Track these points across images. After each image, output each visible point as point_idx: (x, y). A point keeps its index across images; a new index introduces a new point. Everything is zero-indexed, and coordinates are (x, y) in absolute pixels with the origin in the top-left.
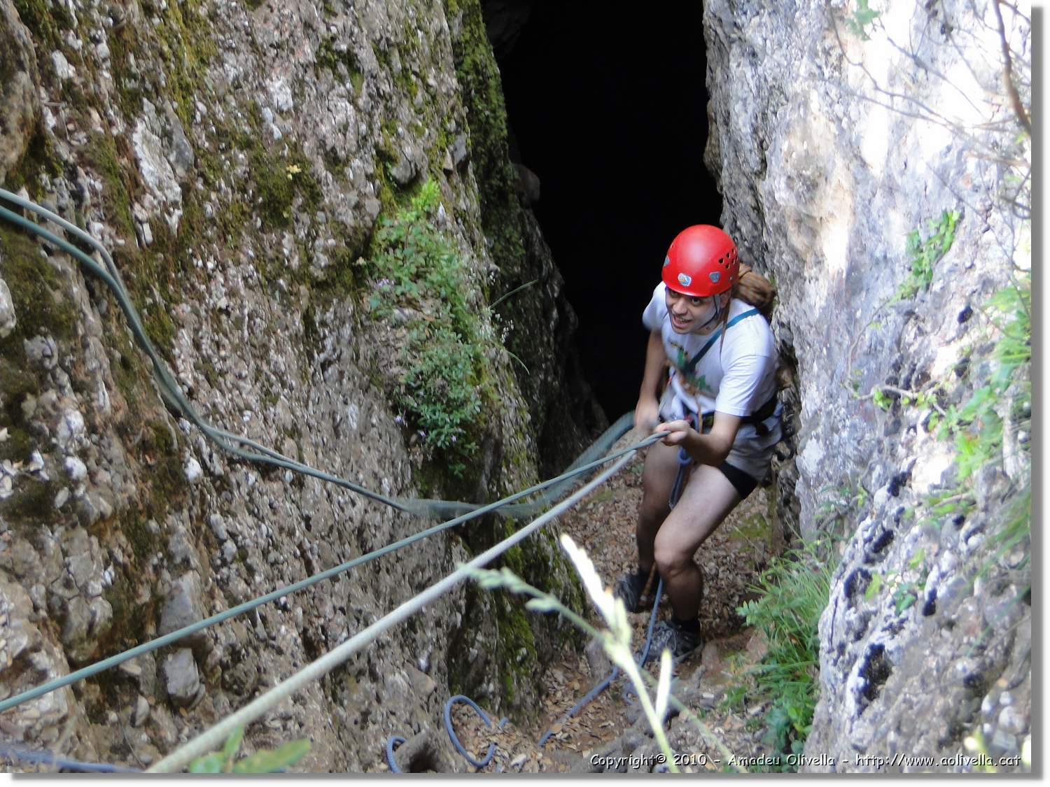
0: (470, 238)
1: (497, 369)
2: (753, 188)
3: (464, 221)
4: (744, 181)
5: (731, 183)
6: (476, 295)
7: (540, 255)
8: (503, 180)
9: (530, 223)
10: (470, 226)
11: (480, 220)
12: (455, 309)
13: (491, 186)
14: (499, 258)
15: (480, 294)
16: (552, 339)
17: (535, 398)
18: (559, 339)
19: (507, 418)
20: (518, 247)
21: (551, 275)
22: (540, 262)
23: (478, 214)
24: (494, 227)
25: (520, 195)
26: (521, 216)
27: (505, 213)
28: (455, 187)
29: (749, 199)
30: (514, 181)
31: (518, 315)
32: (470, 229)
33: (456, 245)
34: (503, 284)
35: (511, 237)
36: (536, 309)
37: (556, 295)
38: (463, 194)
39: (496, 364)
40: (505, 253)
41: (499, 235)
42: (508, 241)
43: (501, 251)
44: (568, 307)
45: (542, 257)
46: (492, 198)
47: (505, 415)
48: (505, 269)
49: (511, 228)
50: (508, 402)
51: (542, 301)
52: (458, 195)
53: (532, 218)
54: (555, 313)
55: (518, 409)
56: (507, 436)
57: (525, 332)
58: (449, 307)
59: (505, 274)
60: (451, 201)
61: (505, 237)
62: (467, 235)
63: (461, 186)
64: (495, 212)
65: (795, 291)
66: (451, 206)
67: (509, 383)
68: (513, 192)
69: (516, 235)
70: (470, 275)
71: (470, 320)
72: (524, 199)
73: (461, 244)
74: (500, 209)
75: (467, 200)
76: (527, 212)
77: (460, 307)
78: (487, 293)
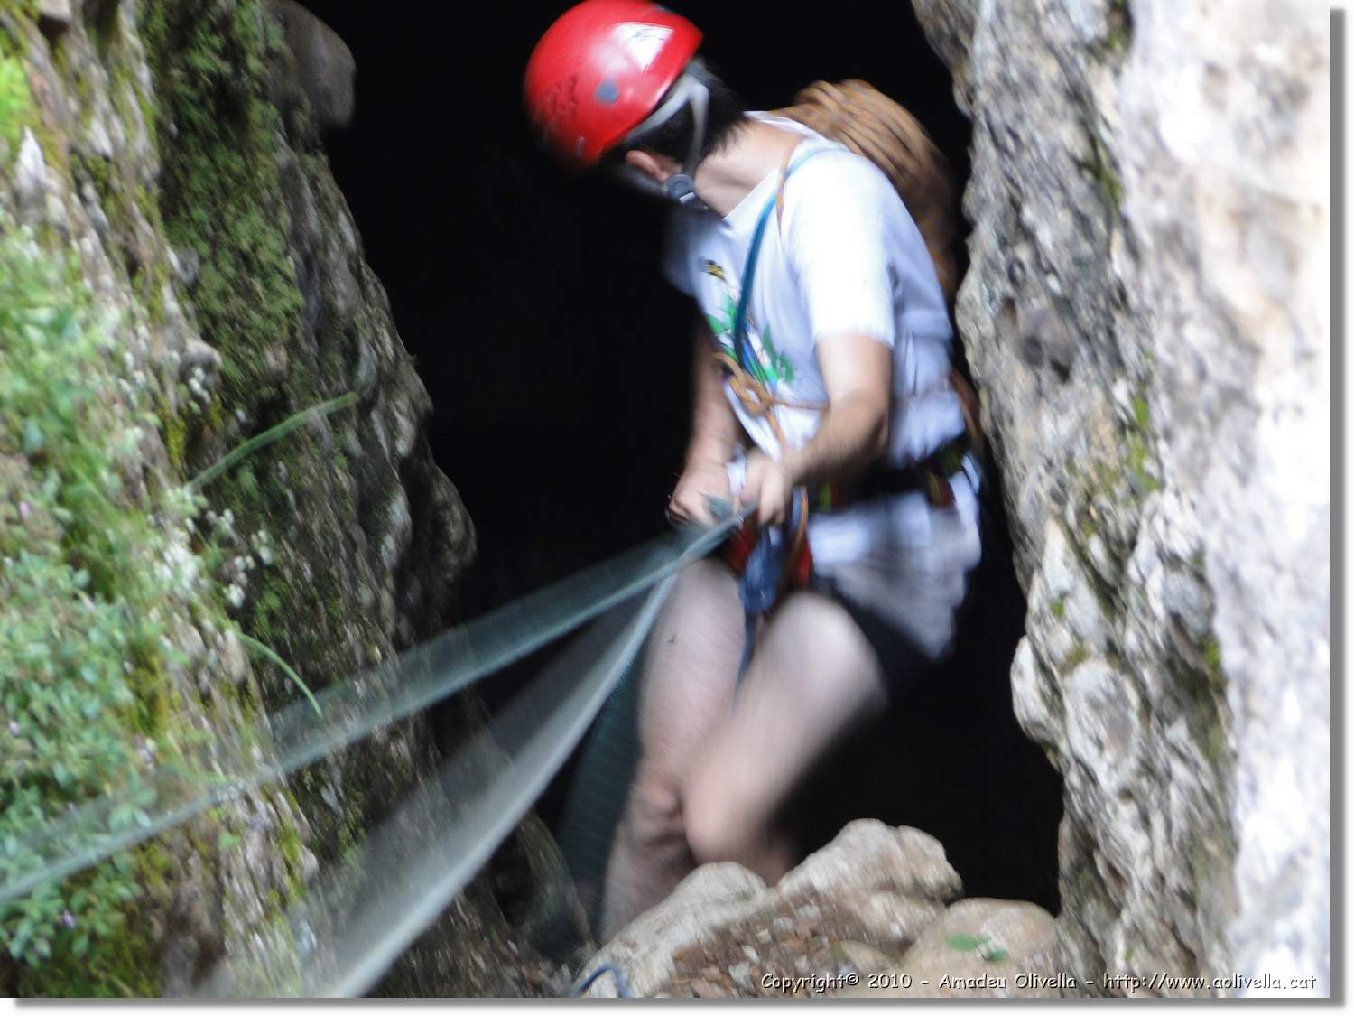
0: (125, 250)
1: (206, 698)
2: (1078, 96)
3: (105, 191)
4: (1049, 71)
5: (1004, 79)
6: (143, 445)
7: (351, 311)
8: (233, 52)
9: (321, 202)
10: (124, 211)
11: (156, 190)
12: (72, 491)
13: (192, 75)
14: (214, 320)
15: (155, 442)
16: (387, 600)
17: (329, 797)
18: (412, 597)
19: (237, 866)
20: (278, 283)
21: (387, 381)
22: (351, 333)
23: (152, 168)
24: (199, 213)
25: (288, 107)
26: (288, 178)
27: (237, 164)
28: (75, 79)
29: (1068, 136)
30: (270, 55)
31: (278, 514)
32: (123, 221)
33: (78, 275)
34: (228, 407)
35: (255, 247)
36: (337, 493)
37: (403, 447)
38: (102, 101)
39: (204, 678)
40: (237, 303)
41: (216, 239)
42: (246, 261)
43: (223, 296)
44: (443, 489)
45: (360, 317)
46: (195, 114)
47: (232, 852)
48: (233, 356)
49: (256, 218)
50: (240, 812)
51: (355, 467)
52: (86, 104)
53: (327, 182)
54: (399, 510)
55: (275, 835)
56: (238, 926)
57: (298, 572)
58: (52, 484)
59: (234, 372)
60: (61, 124)
61: (235, 249)
62: (115, 239)
63: (96, 72)
64: (203, 162)
65: (1223, 451)
66: (61, 140)
67: (246, 745)
68: (264, 96)
69: (273, 242)
70: (124, 374)
71: (120, 529)
72: (301, 119)
73: (94, 272)
74: (222, 156)
75: (116, 123)
76: (311, 162)
77: (90, 486)
78: (177, 440)
